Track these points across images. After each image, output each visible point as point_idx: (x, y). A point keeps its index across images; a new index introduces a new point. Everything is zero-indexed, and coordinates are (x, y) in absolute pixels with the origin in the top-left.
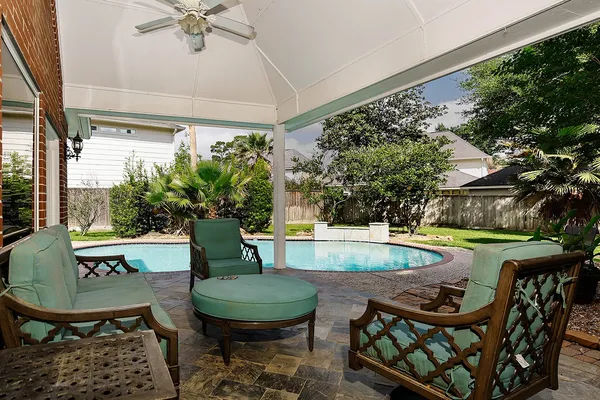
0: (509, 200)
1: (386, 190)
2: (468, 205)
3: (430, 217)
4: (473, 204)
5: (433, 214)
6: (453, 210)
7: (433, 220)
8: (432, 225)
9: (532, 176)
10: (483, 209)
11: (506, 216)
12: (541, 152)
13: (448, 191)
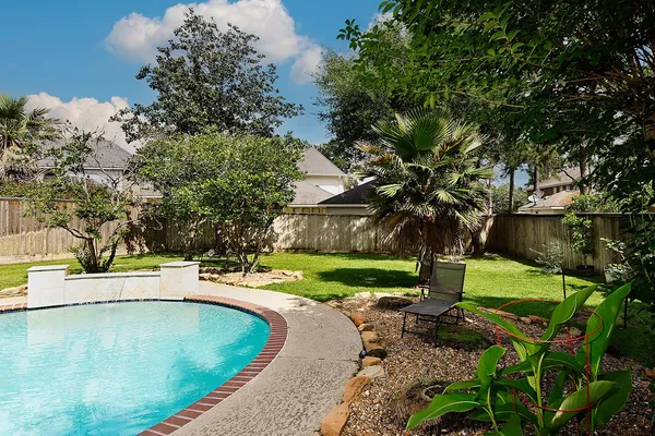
0: (363, 220)
1: (202, 205)
2: (326, 226)
3: (285, 240)
4: (330, 224)
5: (288, 238)
6: (309, 232)
7: (288, 245)
8: (287, 250)
9: (391, 190)
10: (340, 231)
11: (361, 237)
12: (400, 160)
13: (308, 208)
